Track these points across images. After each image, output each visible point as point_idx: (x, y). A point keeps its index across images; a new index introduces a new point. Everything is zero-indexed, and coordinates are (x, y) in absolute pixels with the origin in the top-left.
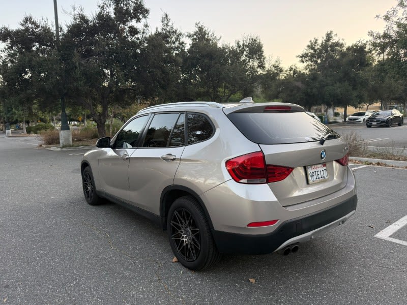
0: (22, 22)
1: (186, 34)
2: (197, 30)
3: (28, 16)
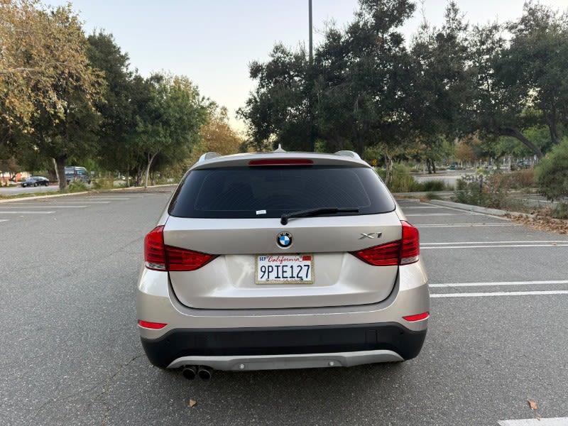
0: (272, 53)
1: (505, 25)
2: (526, 13)
3: (278, 44)
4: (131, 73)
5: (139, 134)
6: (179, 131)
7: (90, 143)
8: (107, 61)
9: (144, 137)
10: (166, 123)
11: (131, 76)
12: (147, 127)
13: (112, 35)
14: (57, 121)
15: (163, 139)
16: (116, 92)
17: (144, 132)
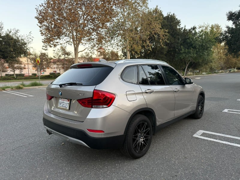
4: (182, 28)
5: (181, 54)
6: (201, 51)
7: (163, 59)
8: (170, 25)
9: (184, 55)
10: (195, 48)
11: (182, 29)
12: (186, 50)
13: (174, 14)
14: (149, 52)
15: (192, 55)
16: (174, 37)
17: (184, 53)
